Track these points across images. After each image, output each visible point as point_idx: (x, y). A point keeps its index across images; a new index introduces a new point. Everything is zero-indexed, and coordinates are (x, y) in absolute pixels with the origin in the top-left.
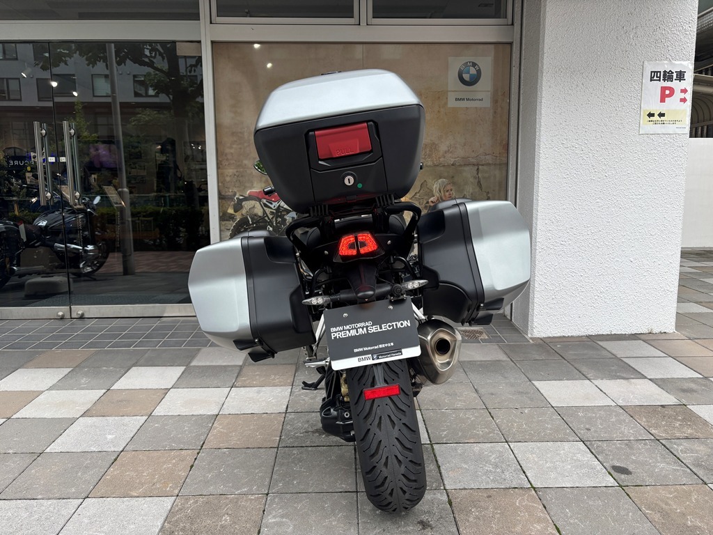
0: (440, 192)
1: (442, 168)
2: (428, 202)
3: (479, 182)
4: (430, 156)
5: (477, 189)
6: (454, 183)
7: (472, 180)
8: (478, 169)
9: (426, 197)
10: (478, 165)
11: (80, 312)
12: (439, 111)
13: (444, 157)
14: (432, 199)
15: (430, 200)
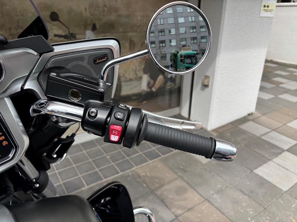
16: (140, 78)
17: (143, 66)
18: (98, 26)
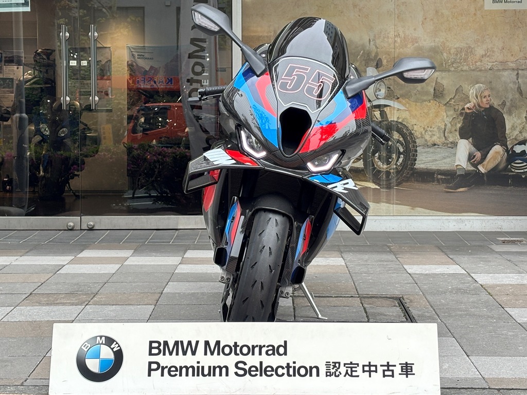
0: (477, 98)
1: (479, 73)
2: (463, 109)
3: (519, 88)
4: (466, 60)
5: (517, 96)
6: (492, 89)
7: (511, 85)
8: (518, 74)
9: (461, 103)
10: (518, 69)
11: (92, 223)
12: (475, 14)
13: (481, 61)
14: (468, 105)
15: (465, 107)
16: (454, 145)
17: (459, 125)
18: (384, 62)
